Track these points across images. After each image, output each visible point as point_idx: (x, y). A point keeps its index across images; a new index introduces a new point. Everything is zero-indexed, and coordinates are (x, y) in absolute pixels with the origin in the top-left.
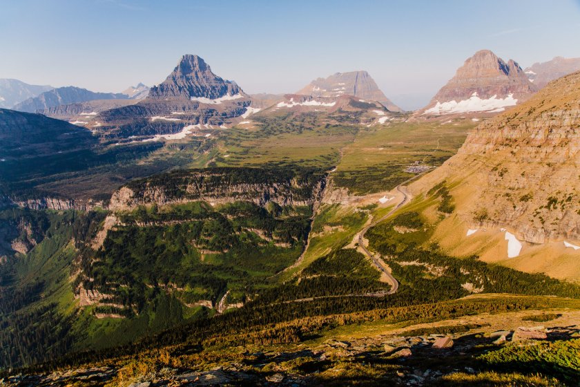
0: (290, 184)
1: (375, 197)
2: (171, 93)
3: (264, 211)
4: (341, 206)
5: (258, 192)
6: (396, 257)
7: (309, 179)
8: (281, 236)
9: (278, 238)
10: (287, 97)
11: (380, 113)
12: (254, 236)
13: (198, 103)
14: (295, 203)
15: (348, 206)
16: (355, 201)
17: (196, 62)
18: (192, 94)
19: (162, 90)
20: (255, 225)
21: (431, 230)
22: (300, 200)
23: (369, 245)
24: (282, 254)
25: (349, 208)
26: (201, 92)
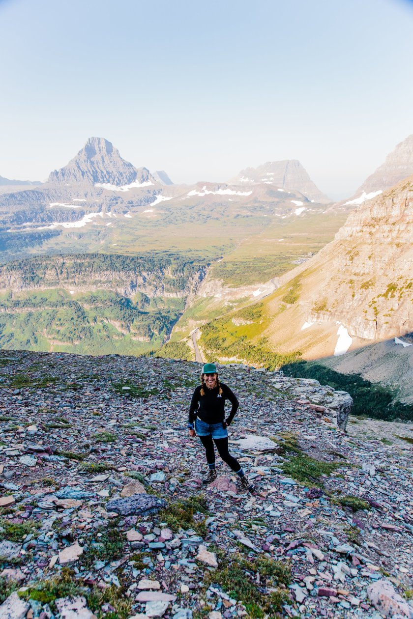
0: (163, 274)
1: (249, 289)
2: (73, 178)
3: (128, 301)
4: (213, 299)
5: (123, 281)
6: (219, 351)
7: (185, 269)
8: (139, 329)
9: (136, 331)
10: (200, 185)
11: (299, 203)
12: (110, 328)
13: (102, 189)
14: (167, 295)
15: (221, 299)
16: (228, 294)
17: (103, 145)
18: (96, 180)
19: (63, 175)
20: (112, 316)
21: (268, 322)
22: (172, 292)
23: (201, 338)
24: (138, 349)
25: (221, 302)
26: (108, 177)
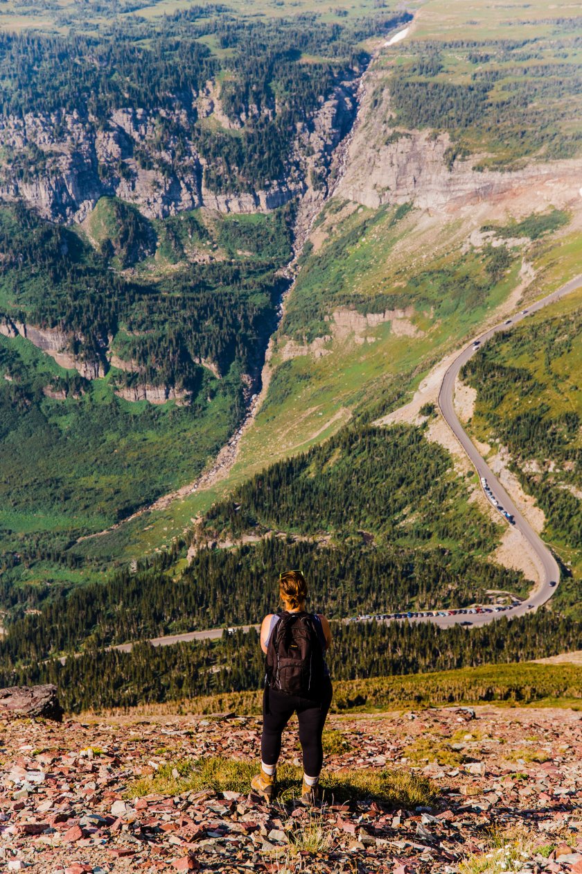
0: (193, 114)
1: (562, 176)
3: (74, 244)
4: (411, 217)
5: (41, 155)
6: (570, 465)
7: (277, 86)
8: (143, 357)
9: (132, 366)
12: (26, 357)
14: (214, 205)
15: (445, 217)
16: (476, 196)
20: (29, 310)
22: (235, 189)
23: (478, 414)
24: (151, 435)
25: (450, 229)
